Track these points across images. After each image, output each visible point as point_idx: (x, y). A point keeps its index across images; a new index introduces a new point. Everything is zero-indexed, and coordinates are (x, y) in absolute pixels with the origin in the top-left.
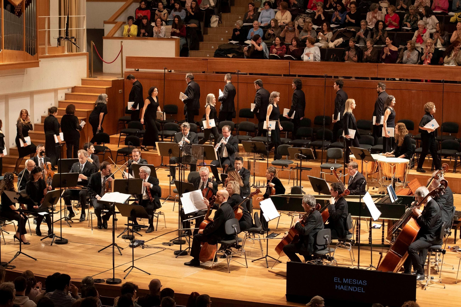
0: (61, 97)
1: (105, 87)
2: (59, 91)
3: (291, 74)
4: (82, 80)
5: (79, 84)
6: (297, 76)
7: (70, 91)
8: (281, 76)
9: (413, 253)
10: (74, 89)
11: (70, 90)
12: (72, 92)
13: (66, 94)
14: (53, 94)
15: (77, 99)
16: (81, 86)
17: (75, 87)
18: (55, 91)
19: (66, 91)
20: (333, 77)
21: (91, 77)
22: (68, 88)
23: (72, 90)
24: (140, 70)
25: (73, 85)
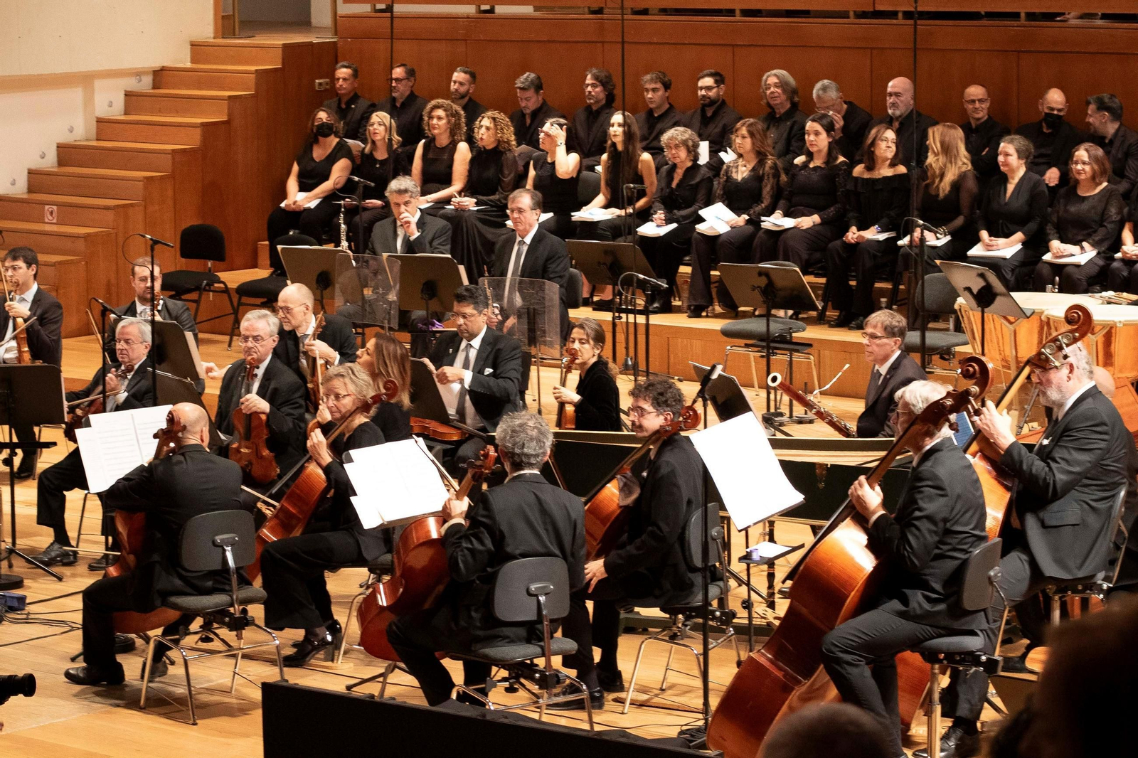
0: (109, 101)
1: (253, 68)
2: (98, 84)
3: (880, 7)
4: (193, 45)
5: (182, 59)
6: (900, 15)
7: (145, 84)
8: (848, 18)
9: (839, 664)
10: (160, 76)
11: (148, 80)
12: (156, 86)
13: (130, 96)
14: (76, 94)
15: (160, 112)
16: (189, 65)
17: (163, 69)
18: (86, 80)
19: (132, 84)
20: (1023, 15)
21: (234, 36)
22: (138, 74)
23: (154, 80)
24: (399, 8)
25: (157, 64)
